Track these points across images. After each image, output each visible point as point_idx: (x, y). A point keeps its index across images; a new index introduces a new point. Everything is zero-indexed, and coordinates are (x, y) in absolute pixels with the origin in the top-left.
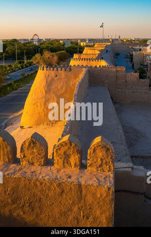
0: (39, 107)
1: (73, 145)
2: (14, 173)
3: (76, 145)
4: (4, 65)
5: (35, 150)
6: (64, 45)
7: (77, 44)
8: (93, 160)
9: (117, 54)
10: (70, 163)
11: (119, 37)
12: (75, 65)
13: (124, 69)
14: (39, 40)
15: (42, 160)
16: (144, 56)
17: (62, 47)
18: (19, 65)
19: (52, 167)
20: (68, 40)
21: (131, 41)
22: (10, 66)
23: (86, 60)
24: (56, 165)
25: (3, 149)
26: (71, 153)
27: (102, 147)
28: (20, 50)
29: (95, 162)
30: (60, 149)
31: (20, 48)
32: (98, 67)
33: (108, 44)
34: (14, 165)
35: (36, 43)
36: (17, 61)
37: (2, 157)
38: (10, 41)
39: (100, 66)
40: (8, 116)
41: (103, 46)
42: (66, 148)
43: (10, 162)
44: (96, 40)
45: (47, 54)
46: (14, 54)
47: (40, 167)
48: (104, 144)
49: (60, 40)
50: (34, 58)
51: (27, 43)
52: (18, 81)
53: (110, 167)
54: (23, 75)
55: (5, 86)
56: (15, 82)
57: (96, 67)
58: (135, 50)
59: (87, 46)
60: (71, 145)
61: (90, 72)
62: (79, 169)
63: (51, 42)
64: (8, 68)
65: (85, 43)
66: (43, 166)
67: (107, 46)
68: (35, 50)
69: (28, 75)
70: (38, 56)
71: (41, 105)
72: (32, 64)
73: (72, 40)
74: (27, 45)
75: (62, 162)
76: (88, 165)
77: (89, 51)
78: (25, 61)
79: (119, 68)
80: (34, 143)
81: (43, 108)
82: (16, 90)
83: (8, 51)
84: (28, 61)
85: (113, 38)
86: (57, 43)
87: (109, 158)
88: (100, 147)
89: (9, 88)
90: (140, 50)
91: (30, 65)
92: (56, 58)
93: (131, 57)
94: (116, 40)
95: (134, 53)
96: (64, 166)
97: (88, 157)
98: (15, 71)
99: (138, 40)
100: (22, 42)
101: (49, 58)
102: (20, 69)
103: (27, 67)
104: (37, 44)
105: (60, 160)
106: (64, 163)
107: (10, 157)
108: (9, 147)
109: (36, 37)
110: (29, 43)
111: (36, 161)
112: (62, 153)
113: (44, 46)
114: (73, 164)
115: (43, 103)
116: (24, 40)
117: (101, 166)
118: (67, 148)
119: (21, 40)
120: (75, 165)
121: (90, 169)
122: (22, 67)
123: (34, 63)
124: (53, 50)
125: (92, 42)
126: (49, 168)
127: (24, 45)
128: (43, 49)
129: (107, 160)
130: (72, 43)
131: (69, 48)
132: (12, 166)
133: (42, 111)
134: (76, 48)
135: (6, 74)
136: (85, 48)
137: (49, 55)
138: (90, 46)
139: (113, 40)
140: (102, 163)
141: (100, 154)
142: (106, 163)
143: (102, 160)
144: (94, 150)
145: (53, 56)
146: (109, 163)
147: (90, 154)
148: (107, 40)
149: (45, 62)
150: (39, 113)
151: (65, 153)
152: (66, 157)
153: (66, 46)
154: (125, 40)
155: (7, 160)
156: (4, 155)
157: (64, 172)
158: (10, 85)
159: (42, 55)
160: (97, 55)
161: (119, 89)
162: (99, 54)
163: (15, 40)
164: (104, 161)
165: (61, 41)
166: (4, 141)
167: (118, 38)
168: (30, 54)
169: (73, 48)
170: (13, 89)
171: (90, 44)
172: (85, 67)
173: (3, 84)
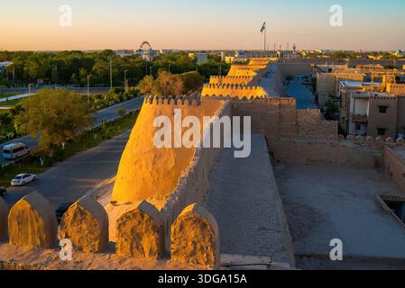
0: (144, 169)
1: (146, 217)
2: (47, 262)
3: (151, 218)
4: (88, 94)
5: (84, 226)
6: (196, 60)
7: (219, 59)
8: (180, 243)
9: (289, 78)
10: (143, 249)
11: (294, 48)
12: (207, 95)
13: (294, 101)
14: (152, 52)
15: (97, 243)
16: (336, 82)
17: (192, 65)
18: (115, 96)
19: (113, 255)
20: (203, 52)
21: (316, 54)
22: (99, 97)
23: (230, 87)
24: (118, 252)
25: (32, 223)
26: (143, 231)
27: (195, 222)
28: (119, 69)
29: (184, 248)
30: (124, 223)
31: (117, 66)
32: (249, 98)
33: (273, 59)
34: (49, 251)
35: (146, 57)
36: (112, 89)
37: (30, 237)
38: (101, 54)
39: (252, 97)
40: (94, 184)
41: (263, 63)
42: (135, 222)
43: (43, 246)
44: (252, 52)
45: (164, 77)
46: (107, 76)
47: (92, 255)
48: (199, 216)
49: (189, 52)
50: (141, 82)
51: (131, 57)
52: (113, 123)
53: (208, 255)
54: (121, 113)
55: (90, 132)
56: (107, 124)
57: (245, 98)
58: (321, 71)
59: (236, 63)
60: (143, 217)
61: (232, 106)
62: (158, 259)
63: (172, 55)
64: (96, 101)
65: (232, 58)
66: (97, 252)
67: (270, 63)
68: (144, 69)
69: (131, 113)
70: (148, 79)
71: (147, 164)
72: (139, 94)
73: (210, 51)
74: (131, 60)
75: (129, 247)
76: (172, 251)
77: (238, 71)
78: (127, 89)
79: (285, 102)
80: (82, 213)
81: (150, 169)
82: (109, 138)
83: (96, 70)
84: (132, 88)
85: (284, 49)
86: (182, 57)
87: (207, 240)
88: (191, 222)
89: (96, 136)
90: (330, 70)
91: (135, 95)
92: (180, 84)
93: (313, 84)
94: (287, 52)
95: (318, 75)
96: (132, 253)
97: (172, 239)
98: (108, 106)
99: (328, 53)
100: (122, 56)
101: (168, 84)
102: (116, 102)
103: (129, 98)
104: (148, 59)
105: (125, 243)
106: (132, 248)
107: (44, 236)
108: (41, 220)
109: (146, 47)
110: (133, 57)
111: (85, 244)
112: (129, 232)
113: (160, 62)
114: (146, 250)
115: (150, 161)
116: (126, 51)
117: (193, 254)
118: (137, 222)
119: (120, 51)
120: (151, 252)
121: (175, 259)
122: (121, 100)
123: (142, 92)
124: (175, 70)
125: (245, 56)
126: (107, 256)
127: (126, 60)
128: (158, 67)
129: (202, 243)
130: (209, 57)
131: (205, 66)
132: (47, 252)
133: (149, 174)
134: (216, 67)
135: (92, 112)
136: (232, 67)
137: (167, 79)
138: (241, 63)
139: (283, 53)
140: (195, 248)
141: (192, 233)
142: (202, 248)
143: (194, 243)
144: (182, 227)
145: (175, 80)
146: (207, 248)
147: (175, 234)
148: (273, 53)
149: (160, 90)
150: (144, 179)
151: (132, 231)
152: (136, 238)
153: (199, 63)
154: (304, 54)
155: (38, 242)
156: (33, 233)
157: (131, 263)
158: (99, 130)
159: (155, 78)
160: (251, 79)
161: (284, 137)
162: (254, 77)
163: (109, 52)
164: (198, 246)
165: (190, 54)
166: (32, 208)
167: (291, 49)
168: (136, 76)
169: (211, 67)
170: (103, 137)
171: (242, 60)
172: (225, 99)
173: (86, 129)
